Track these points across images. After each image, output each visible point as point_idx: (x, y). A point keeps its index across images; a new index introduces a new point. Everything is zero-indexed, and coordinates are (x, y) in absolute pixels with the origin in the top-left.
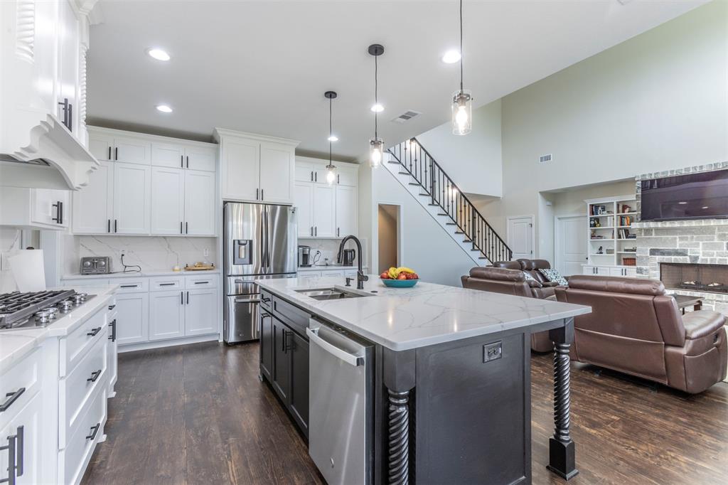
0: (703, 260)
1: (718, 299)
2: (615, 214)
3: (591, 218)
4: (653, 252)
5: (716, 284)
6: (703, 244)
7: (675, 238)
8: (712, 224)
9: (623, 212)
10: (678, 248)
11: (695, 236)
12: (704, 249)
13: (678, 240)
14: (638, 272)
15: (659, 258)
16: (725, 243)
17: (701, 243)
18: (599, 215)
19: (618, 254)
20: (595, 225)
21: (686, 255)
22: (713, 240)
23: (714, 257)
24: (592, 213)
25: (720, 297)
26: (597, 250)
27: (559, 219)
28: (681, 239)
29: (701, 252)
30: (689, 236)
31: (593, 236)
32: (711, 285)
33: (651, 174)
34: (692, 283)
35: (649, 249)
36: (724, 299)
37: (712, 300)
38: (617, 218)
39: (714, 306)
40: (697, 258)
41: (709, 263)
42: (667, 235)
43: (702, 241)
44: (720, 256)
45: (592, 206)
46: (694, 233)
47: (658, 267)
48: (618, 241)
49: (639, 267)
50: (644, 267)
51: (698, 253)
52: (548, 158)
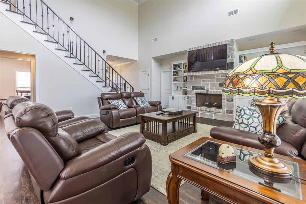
0: (210, 91)
1: (215, 111)
2: (182, 69)
3: (174, 71)
4: (193, 88)
5: (216, 104)
6: (211, 83)
7: (201, 81)
8: (213, 73)
9: (186, 68)
10: (202, 86)
11: (208, 80)
12: (211, 86)
13: (202, 82)
14: (187, 99)
15: (195, 91)
16: (218, 83)
17: (210, 83)
18: (177, 70)
19: (183, 89)
20: (175, 75)
21: (205, 89)
22: (214, 82)
23: (214, 90)
24: (174, 69)
25: (215, 110)
26: (176, 88)
27: (163, 72)
28: (203, 81)
29: (210, 87)
30: (206, 80)
31: (174, 81)
32: (214, 104)
33: (193, 48)
34: (208, 103)
35: (192, 86)
36: (217, 111)
37: (213, 112)
38: (183, 71)
39: (213, 114)
40: (208, 91)
41: (212, 93)
42: (198, 79)
43: (210, 82)
44: (217, 90)
45: (174, 65)
46: (207, 78)
47: (195, 95)
48: (183, 83)
49: (188, 95)
50: (190, 96)
51: (209, 88)
52: (156, 39)
